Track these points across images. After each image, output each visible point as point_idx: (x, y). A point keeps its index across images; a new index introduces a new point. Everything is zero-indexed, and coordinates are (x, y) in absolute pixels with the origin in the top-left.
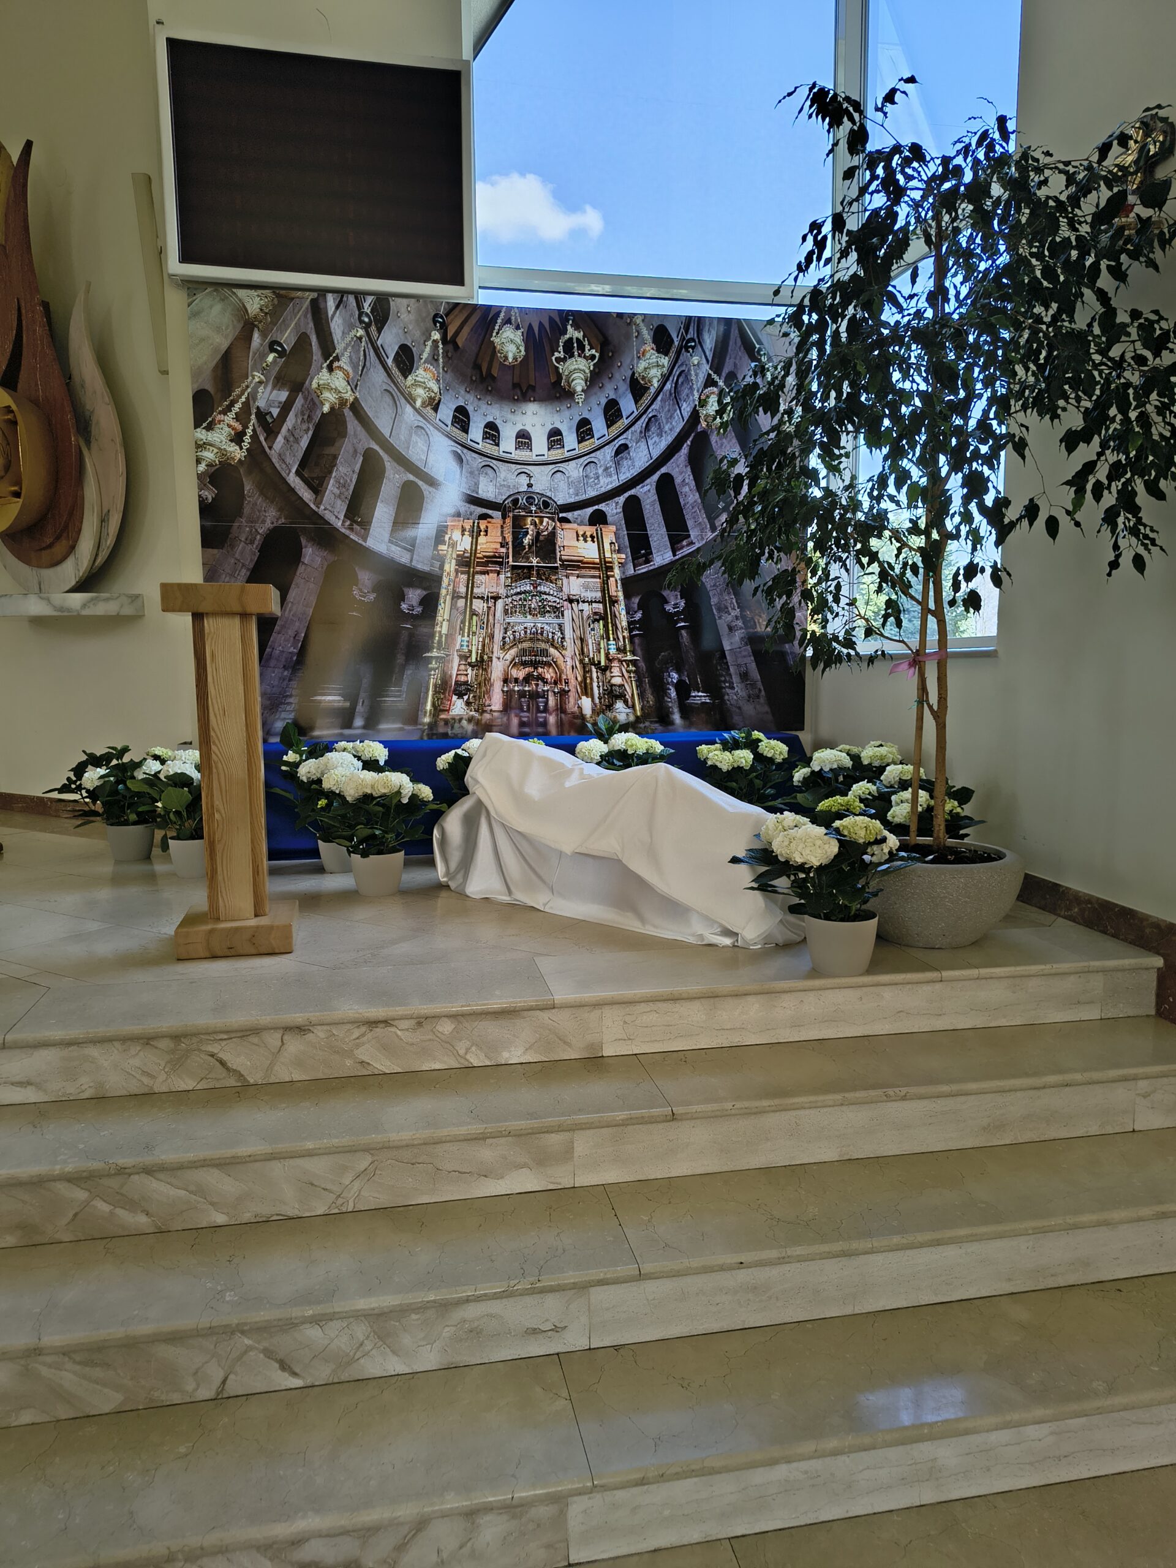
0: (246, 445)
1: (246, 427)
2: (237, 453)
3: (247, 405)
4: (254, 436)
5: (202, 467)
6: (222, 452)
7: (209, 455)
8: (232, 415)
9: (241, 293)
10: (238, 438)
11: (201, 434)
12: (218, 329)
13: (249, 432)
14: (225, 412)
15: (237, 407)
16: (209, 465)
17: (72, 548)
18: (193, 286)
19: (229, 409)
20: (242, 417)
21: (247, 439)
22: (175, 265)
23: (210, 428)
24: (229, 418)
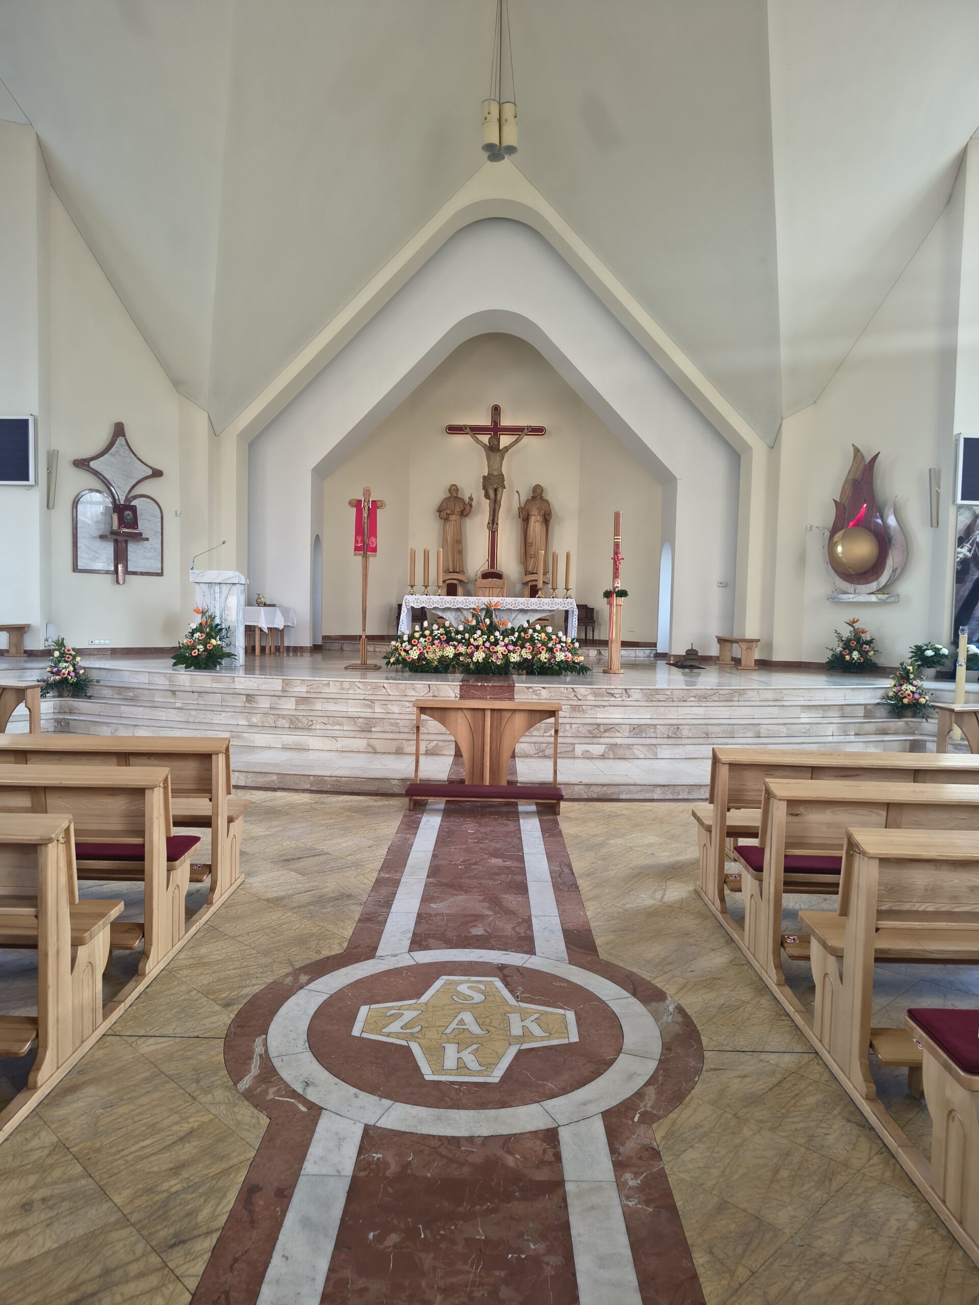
0: (972, 553)
1: (972, 547)
2: (969, 555)
3: (973, 541)
4: (975, 550)
5: (958, 559)
6: (965, 555)
7: (961, 556)
8: (969, 544)
9: (974, 507)
10: (970, 551)
11: (959, 550)
12: (967, 519)
13: (973, 549)
14: (967, 543)
15: (971, 542)
16: (961, 559)
17: (877, 579)
18: (960, 507)
19: (968, 542)
20: (972, 545)
21: (972, 551)
22: (959, 501)
23: (962, 548)
24: (968, 545)
